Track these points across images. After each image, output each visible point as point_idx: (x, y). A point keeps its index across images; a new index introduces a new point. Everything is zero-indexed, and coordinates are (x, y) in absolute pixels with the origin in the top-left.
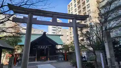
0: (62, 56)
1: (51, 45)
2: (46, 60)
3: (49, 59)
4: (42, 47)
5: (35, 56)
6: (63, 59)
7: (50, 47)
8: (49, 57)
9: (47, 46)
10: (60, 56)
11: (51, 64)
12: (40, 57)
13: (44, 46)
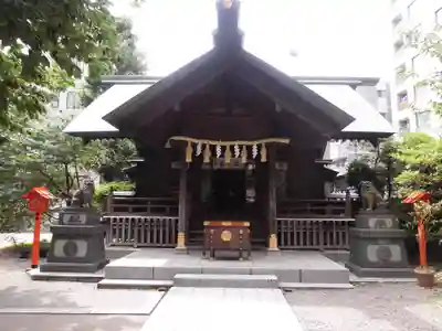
0: (389, 222)
1: (287, 141)
8: (279, 222)
9: (255, 148)
10: (372, 222)
11: (286, 291)
12: (206, 223)
13: (236, 144)
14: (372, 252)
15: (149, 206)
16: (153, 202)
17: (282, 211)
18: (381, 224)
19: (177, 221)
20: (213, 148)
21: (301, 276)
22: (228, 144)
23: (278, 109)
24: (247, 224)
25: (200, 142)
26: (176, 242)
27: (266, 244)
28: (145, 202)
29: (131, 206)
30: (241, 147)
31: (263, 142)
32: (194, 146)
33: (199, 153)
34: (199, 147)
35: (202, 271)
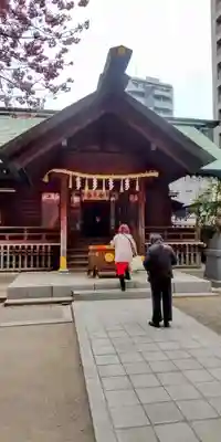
4: (99, 182)
5: (55, 238)
7: (146, 183)
9: (127, 181)
12: (91, 247)
13: (111, 178)
15: (26, 234)
16: (30, 231)
20: (91, 181)
21: (174, 288)
22: (104, 177)
25: (79, 175)
26: (58, 265)
28: (22, 231)
29: (7, 235)
30: (115, 181)
31: (138, 176)
32: (74, 178)
33: (79, 186)
34: (78, 180)
35: (95, 287)
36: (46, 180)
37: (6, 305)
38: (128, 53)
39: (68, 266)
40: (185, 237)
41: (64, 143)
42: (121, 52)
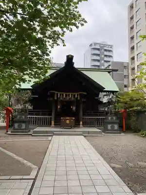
0: (114, 118)
1: (85, 93)
2: (77, 125)
3: (81, 123)
4: (66, 95)
5: (50, 114)
6: (116, 127)
8: (83, 118)
9: (76, 95)
10: (110, 118)
11: (85, 136)
12: (62, 118)
13: (70, 94)
14: (109, 127)
15: (41, 113)
16: (42, 111)
17: (84, 115)
18: (112, 118)
19: (51, 118)
20: (63, 95)
21: (89, 132)
22: (68, 94)
23: (84, 84)
24: (74, 118)
26: (51, 124)
27: (79, 125)
28: (39, 112)
29: (34, 113)
30: (72, 95)
32: (57, 94)
33: (59, 96)
34: (59, 94)
35: (61, 131)
36: (49, 94)
37: (33, 136)
38: (72, 57)
39: (55, 125)
40: (99, 115)
41: (54, 83)
42: (70, 57)
